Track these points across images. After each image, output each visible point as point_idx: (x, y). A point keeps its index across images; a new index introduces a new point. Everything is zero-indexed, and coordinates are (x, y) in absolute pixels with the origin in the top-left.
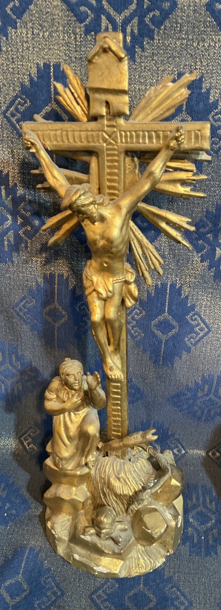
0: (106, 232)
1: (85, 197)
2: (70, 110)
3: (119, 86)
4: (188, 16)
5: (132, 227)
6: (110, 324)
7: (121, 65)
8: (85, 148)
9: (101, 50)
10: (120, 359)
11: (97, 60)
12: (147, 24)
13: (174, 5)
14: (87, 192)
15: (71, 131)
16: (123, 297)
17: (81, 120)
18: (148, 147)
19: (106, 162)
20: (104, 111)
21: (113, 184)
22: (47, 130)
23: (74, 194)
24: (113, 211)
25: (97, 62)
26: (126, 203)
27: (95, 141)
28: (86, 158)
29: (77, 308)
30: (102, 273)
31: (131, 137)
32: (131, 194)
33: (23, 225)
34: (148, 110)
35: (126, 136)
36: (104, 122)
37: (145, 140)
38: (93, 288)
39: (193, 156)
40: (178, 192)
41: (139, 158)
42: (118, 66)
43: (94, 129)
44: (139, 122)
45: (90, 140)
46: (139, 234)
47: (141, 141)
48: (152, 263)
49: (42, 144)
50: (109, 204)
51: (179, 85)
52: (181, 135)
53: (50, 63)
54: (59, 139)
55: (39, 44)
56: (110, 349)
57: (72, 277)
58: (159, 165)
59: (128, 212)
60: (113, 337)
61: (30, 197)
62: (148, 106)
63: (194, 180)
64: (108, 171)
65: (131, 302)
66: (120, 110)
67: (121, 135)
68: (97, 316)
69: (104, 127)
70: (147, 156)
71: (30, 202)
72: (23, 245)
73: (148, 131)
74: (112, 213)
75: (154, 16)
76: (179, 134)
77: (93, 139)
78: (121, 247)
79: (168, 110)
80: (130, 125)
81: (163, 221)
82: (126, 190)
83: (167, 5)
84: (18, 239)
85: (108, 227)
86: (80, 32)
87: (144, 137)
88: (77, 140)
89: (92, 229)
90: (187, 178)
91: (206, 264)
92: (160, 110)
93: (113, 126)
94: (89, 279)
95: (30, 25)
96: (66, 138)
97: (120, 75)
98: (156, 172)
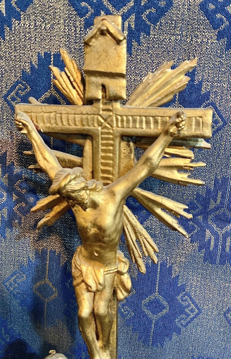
0: (98, 220)
1: (76, 182)
2: (66, 93)
3: (116, 69)
4: (183, 14)
5: (126, 212)
6: (99, 320)
7: (119, 48)
8: (80, 131)
9: (98, 33)
10: (109, 356)
11: (93, 42)
12: (144, 20)
13: (170, 4)
14: (79, 177)
15: (65, 114)
16: (115, 288)
17: (76, 104)
18: (145, 132)
19: (100, 146)
20: (99, 94)
21: (108, 168)
22: (41, 112)
23: (63, 179)
24: (107, 197)
25: (94, 44)
26: (121, 188)
27: (90, 124)
28: (80, 141)
29: (68, 284)
30: (93, 263)
31: (128, 121)
32: (127, 180)
33: (18, 201)
34: (146, 95)
35: (122, 121)
36: (99, 106)
37: (142, 125)
38: (82, 278)
39: (192, 143)
40: (175, 178)
41: (135, 143)
42: (115, 49)
43: (89, 113)
44: (136, 107)
45: (85, 123)
46: (133, 219)
47: (138, 126)
48: (147, 250)
49: (35, 125)
50: (102, 189)
51: (179, 72)
52: (182, 121)
53: (51, 53)
54: (52, 121)
55: (41, 35)
56: (99, 344)
57: (64, 254)
58: (157, 151)
59: (122, 199)
60: (102, 333)
61: (26, 176)
62: (146, 92)
63: (192, 167)
64: (103, 154)
65: (123, 294)
66: (116, 94)
67: (117, 119)
68: (85, 311)
69: (99, 111)
70: (143, 141)
71: (26, 180)
72: (17, 221)
73: (145, 116)
74: (105, 199)
75: (150, 13)
76: (180, 119)
77: (88, 123)
78: (113, 236)
79: (166, 96)
80: (127, 109)
81: (158, 207)
82: (121, 175)
83: (162, 4)
84: (12, 216)
85: (101, 215)
86: (80, 25)
87: (141, 122)
88: (71, 123)
89: (83, 216)
90: (184, 165)
91: (196, 244)
92: (158, 96)
93: (109, 110)
94: (78, 269)
95: (33, 17)
96: (60, 120)
97: (118, 58)
98: (153, 158)
